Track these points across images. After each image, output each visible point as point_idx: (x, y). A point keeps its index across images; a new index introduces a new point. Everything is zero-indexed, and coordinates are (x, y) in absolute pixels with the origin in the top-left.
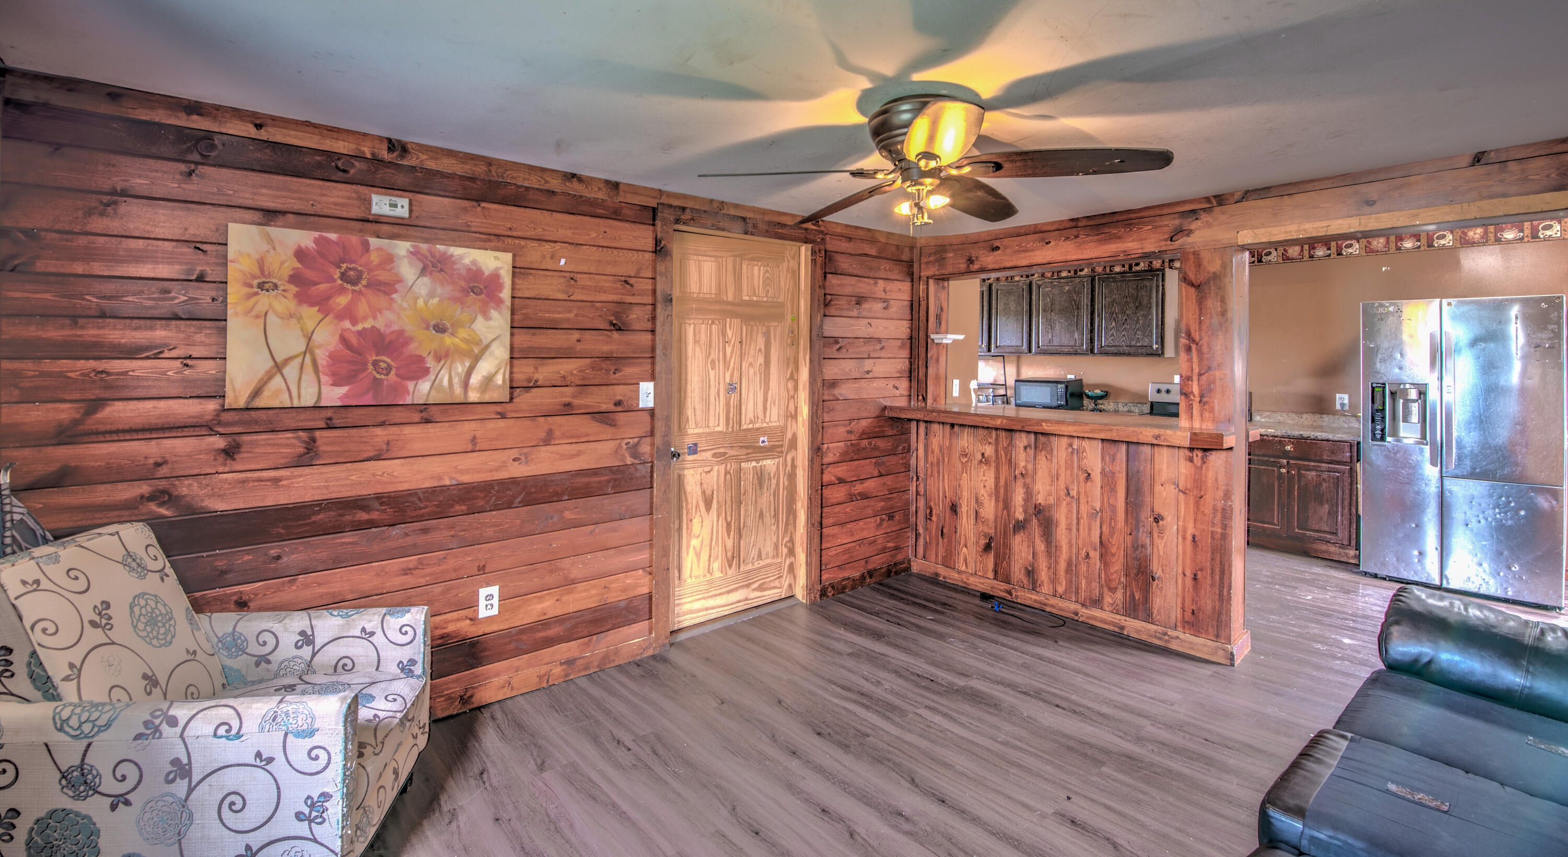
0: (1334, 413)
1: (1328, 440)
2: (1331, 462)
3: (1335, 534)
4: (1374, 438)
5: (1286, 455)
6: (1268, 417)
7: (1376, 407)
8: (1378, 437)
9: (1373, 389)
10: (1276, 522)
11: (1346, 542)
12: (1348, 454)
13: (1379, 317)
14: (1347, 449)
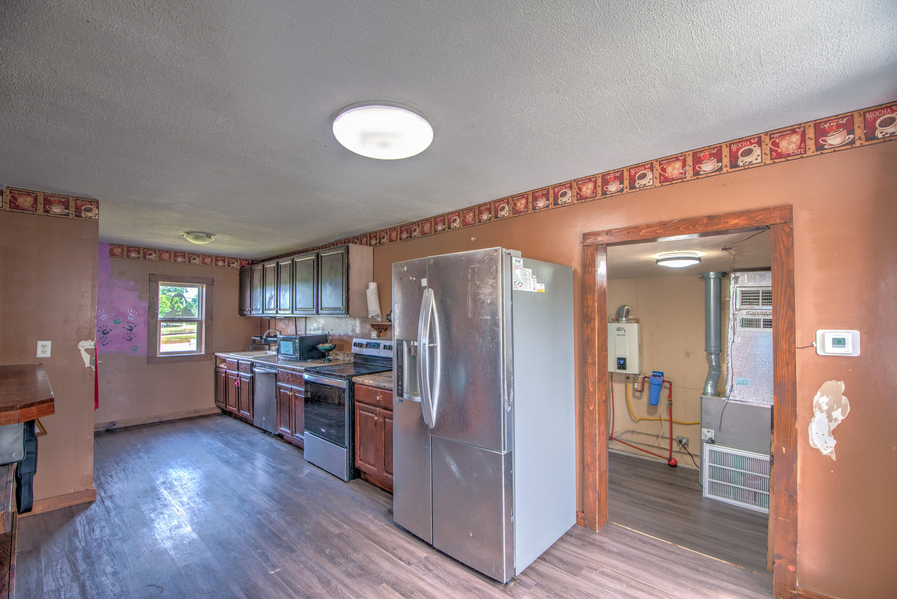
4: (398, 394)
5: (378, 403)
7: (399, 364)
8: (400, 392)
10: (374, 463)
13: (400, 277)
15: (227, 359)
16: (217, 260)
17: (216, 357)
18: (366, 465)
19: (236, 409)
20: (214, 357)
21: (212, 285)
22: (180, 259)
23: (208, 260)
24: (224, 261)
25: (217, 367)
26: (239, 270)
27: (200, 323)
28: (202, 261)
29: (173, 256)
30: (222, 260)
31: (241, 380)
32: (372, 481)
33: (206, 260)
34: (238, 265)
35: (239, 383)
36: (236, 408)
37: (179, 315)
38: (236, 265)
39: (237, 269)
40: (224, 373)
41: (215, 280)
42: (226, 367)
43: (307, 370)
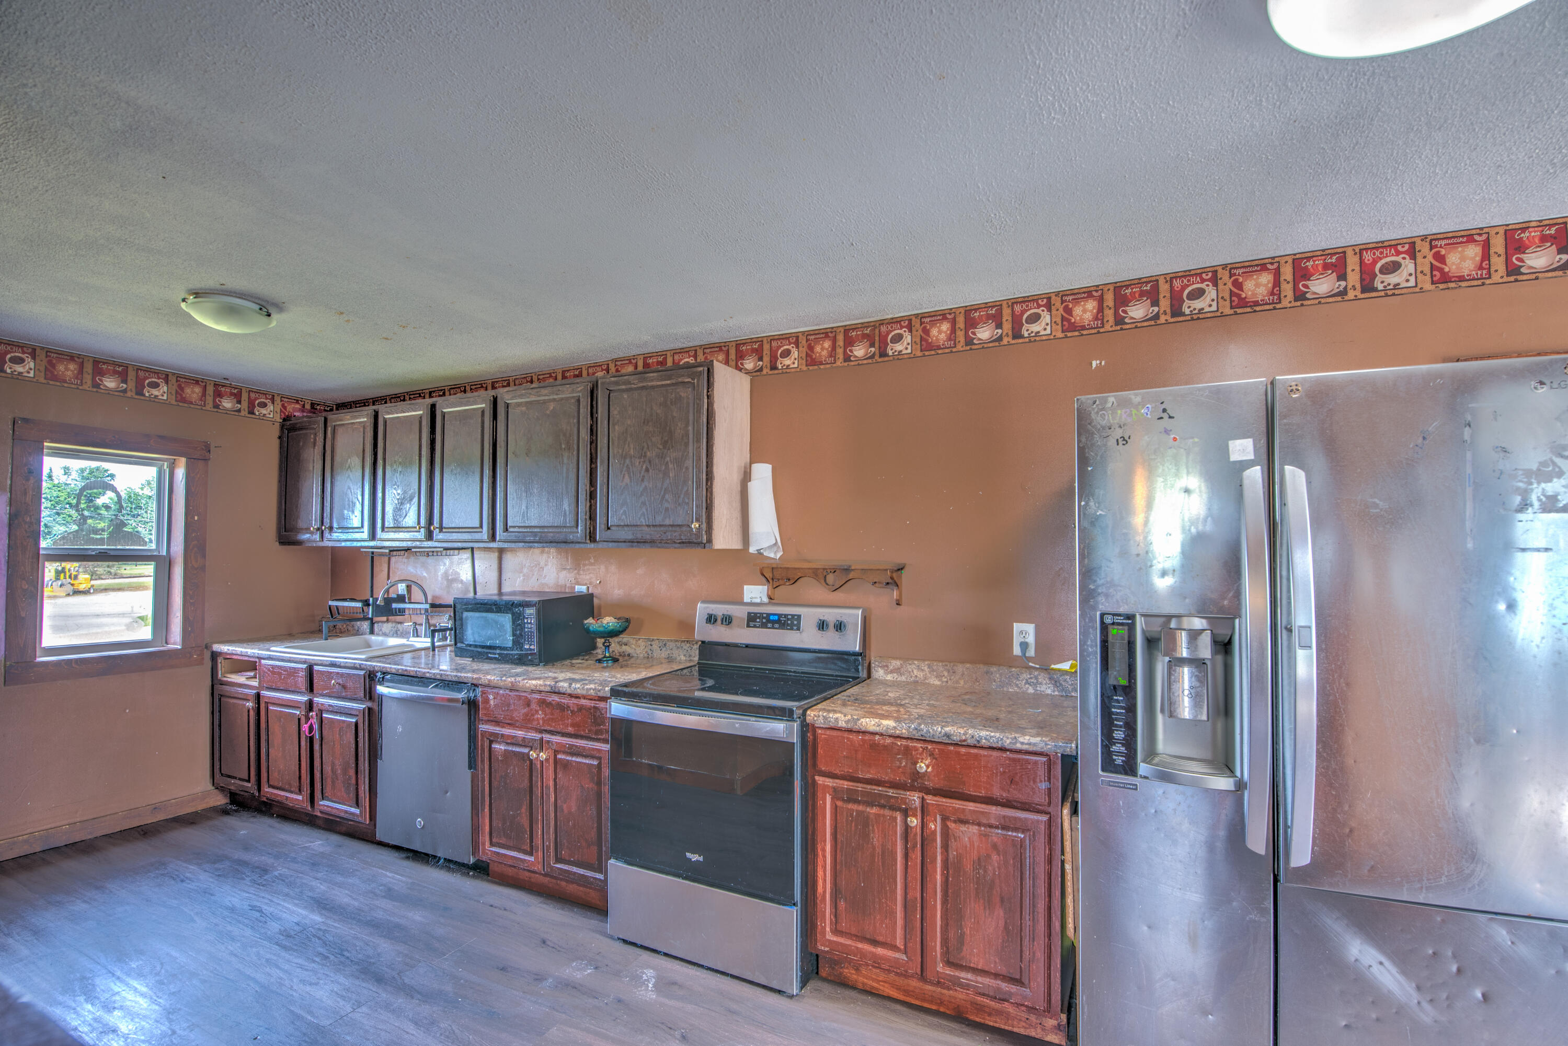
0: (1010, 662)
1: (1003, 749)
2: (1008, 804)
3: (1018, 982)
4: (1108, 765)
5: (916, 782)
6: (897, 671)
7: (1112, 681)
8: (1119, 760)
9: (1104, 627)
10: (899, 943)
11: (1041, 1005)
12: (1043, 786)
13: (1118, 433)
14: (1041, 772)
15: (263, 662)
16: (218, 394)
17: (215, 656)
18: (860, 945)
19: (300, 798)
20: (207, 655)
21: (206, 460)
22: (110, 383)
23: (193, 392)
24: (238, 398)
25: (215, 683)
26: (277, 426)
27: (164, 565)
28: (177, 392)
29: (90, 371)
30: (232, 394)
31: (321, 720)
32: (864, 984)
33: (188, 391)
34: (275, 412)
35: (316, 727)
36: (300, 791)
37: (101, 541)
38: (271, 412)
39: (274, 423)
40: (253, 699)
41: (212, 449)
42: (255, 683)
43: (617, 693)
